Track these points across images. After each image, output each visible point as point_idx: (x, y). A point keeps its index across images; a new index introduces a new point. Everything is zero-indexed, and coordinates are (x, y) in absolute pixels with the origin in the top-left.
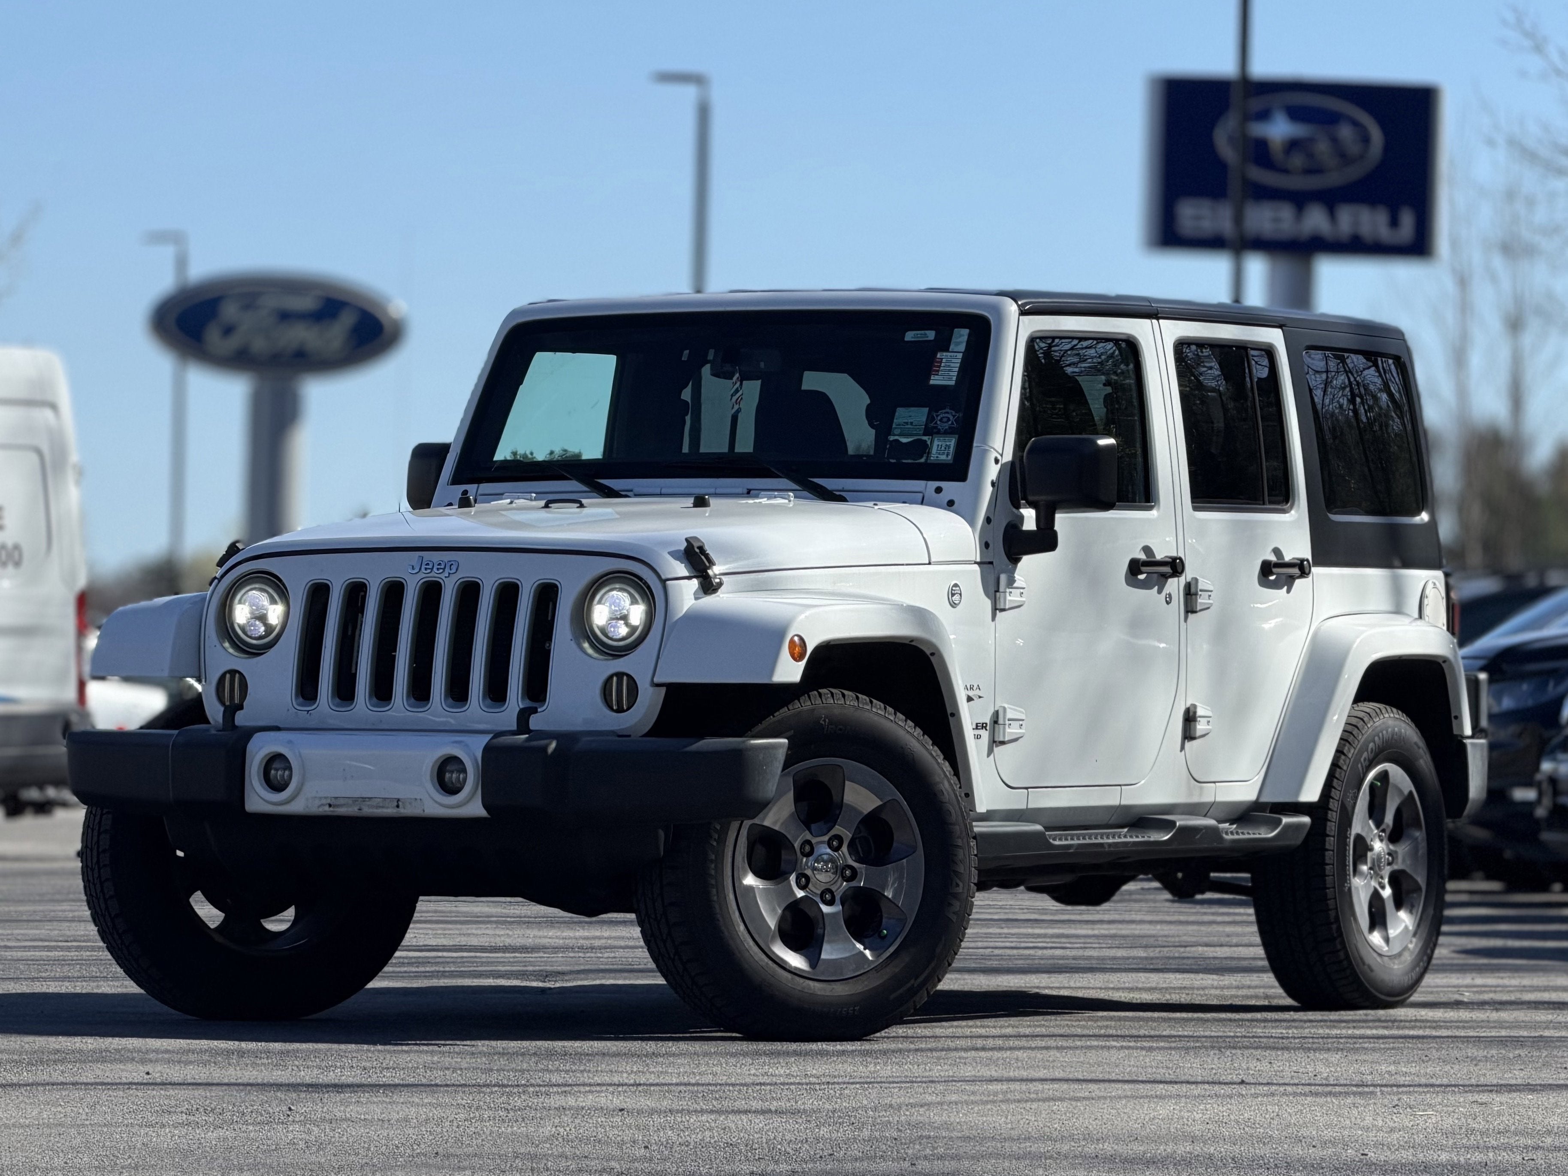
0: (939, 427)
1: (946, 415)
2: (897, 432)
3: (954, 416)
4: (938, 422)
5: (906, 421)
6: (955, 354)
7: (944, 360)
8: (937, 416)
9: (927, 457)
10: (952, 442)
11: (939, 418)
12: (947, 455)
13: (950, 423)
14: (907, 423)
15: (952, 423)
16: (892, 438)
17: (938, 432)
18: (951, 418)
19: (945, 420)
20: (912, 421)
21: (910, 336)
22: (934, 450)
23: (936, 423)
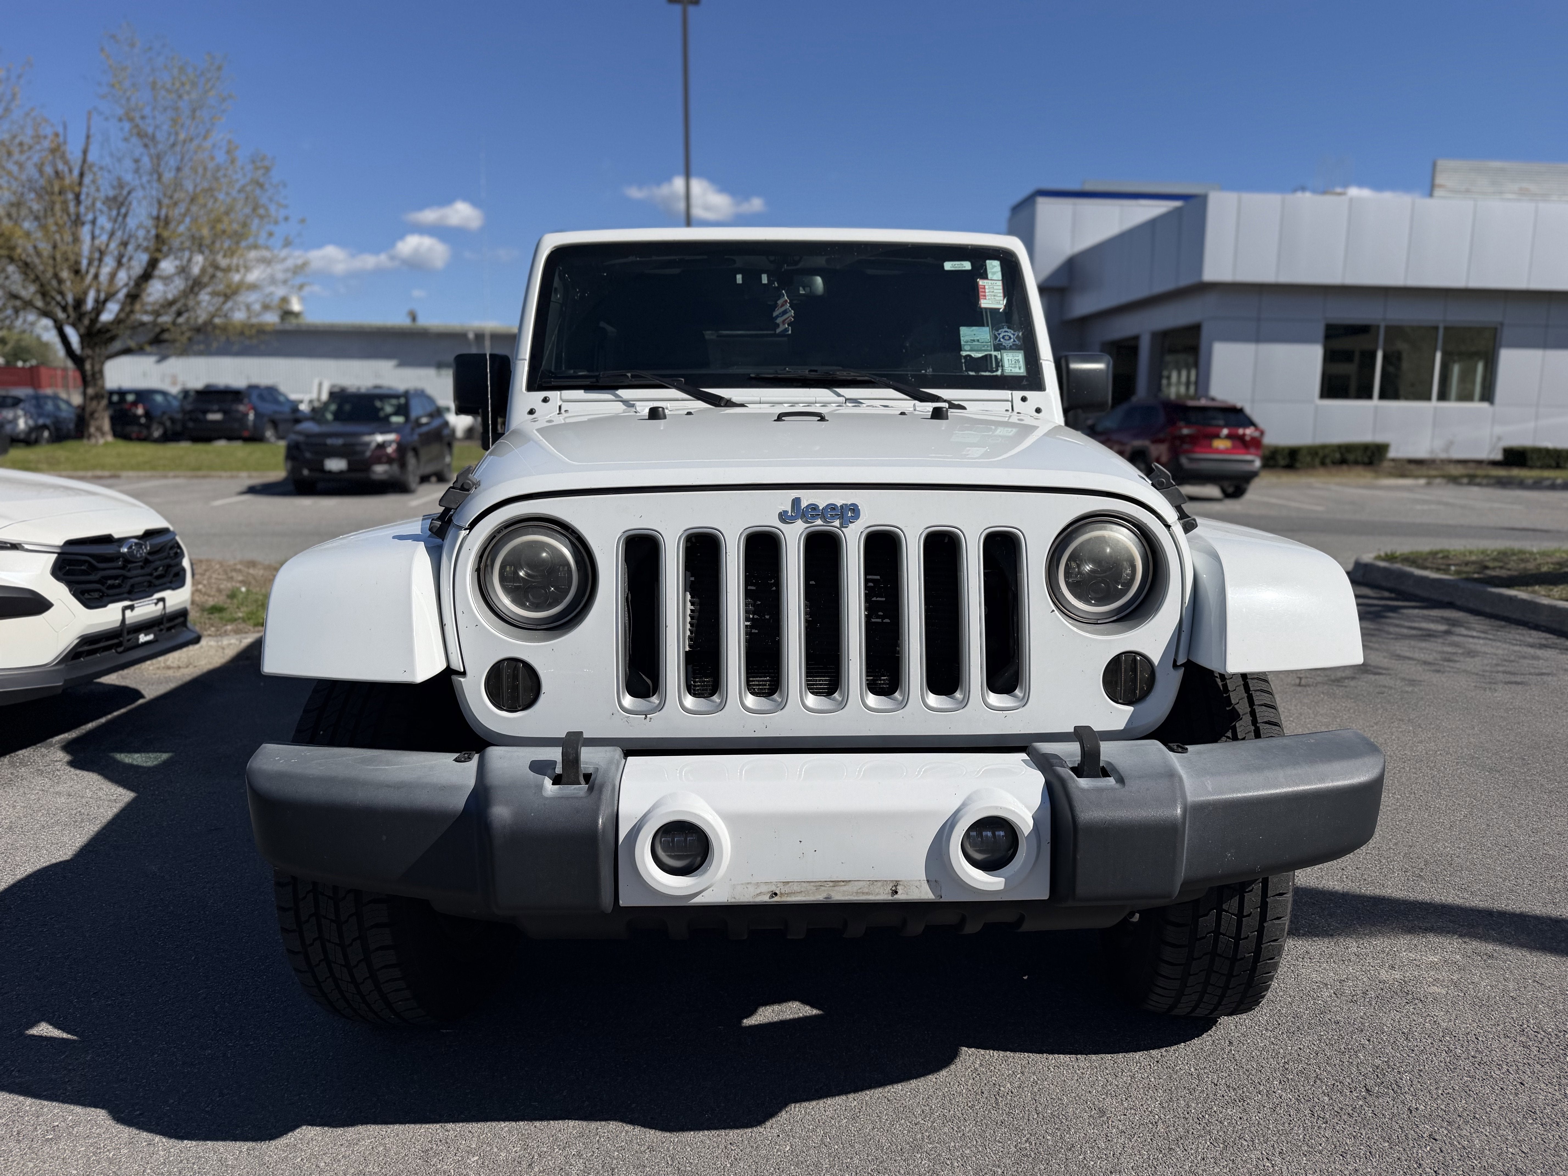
0: (1004, 344)
1: (1006, 334)
2: (967, 348)
3: (1014, 335)
4: (1002, 340)
5: (972, 339)
6: (995, 282)
7: (986, 287)
8: (999, 334)
9: (1002, 370)
10: (1020, 356)
11: (1001, 336)
12: (1020, 368)
13: (1012, 340)
14: (974, 340)
15: (1014, 341)
16: (964, 353)
17: (1005, 348)
18: (1012, 336)
19: (1007, 338)
20: (978, 338)
21: (948, 266)
22: (1006, 364)
23: (1000, 341)
